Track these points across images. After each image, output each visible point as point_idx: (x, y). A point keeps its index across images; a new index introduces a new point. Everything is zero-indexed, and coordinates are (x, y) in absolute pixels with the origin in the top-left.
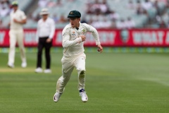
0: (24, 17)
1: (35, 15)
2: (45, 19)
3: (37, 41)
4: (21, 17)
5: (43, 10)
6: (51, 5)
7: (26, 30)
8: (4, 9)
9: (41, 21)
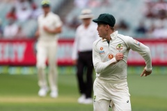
0: (59, 24)
1: (70, 18)
2: (87, 25)
3: (74, 57)
4: (54, 24)
5: (84, 11)
6: (94, 5)
7: (61, 42)
8: (24, 9)
9: (81, 28)
